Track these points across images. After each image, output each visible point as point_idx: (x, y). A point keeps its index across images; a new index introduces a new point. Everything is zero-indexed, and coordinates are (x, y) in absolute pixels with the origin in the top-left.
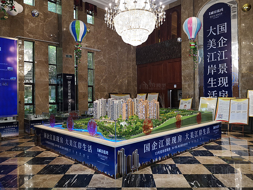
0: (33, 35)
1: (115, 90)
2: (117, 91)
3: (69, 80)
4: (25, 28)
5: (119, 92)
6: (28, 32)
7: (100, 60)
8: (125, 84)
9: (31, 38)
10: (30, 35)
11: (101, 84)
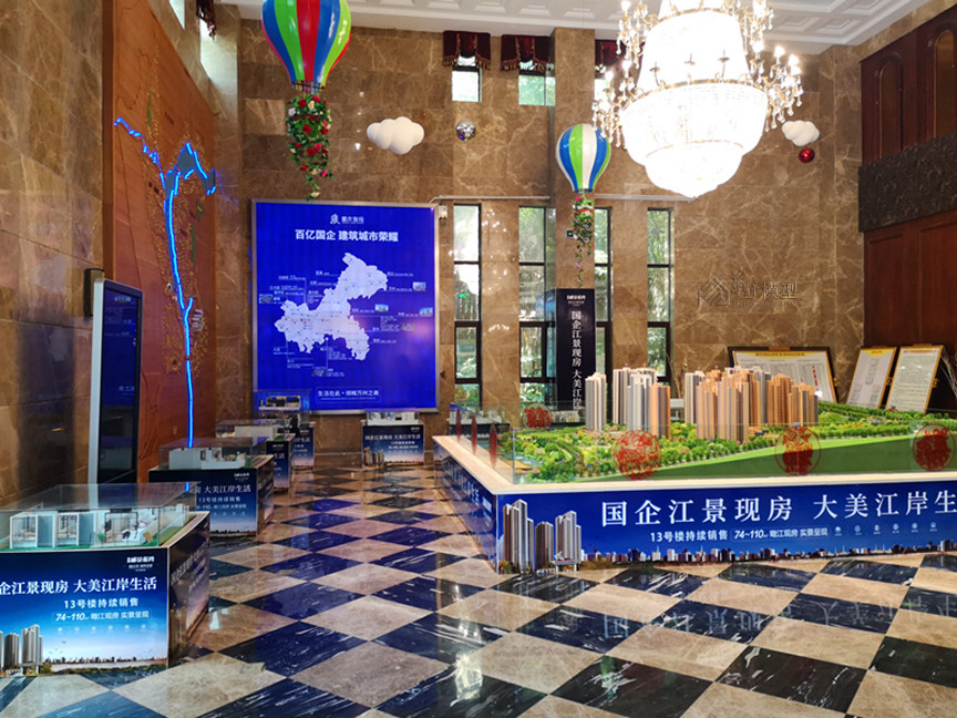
0: (476, 185)
1: (760, 336)
2: (768, 337)
3: (577, 309)
4: (456, 170)
5: (782, 341)
6: (463, 179)
7: (697, 233)
8: (810, 310)
10: (469, 187)
11: (701, 317)
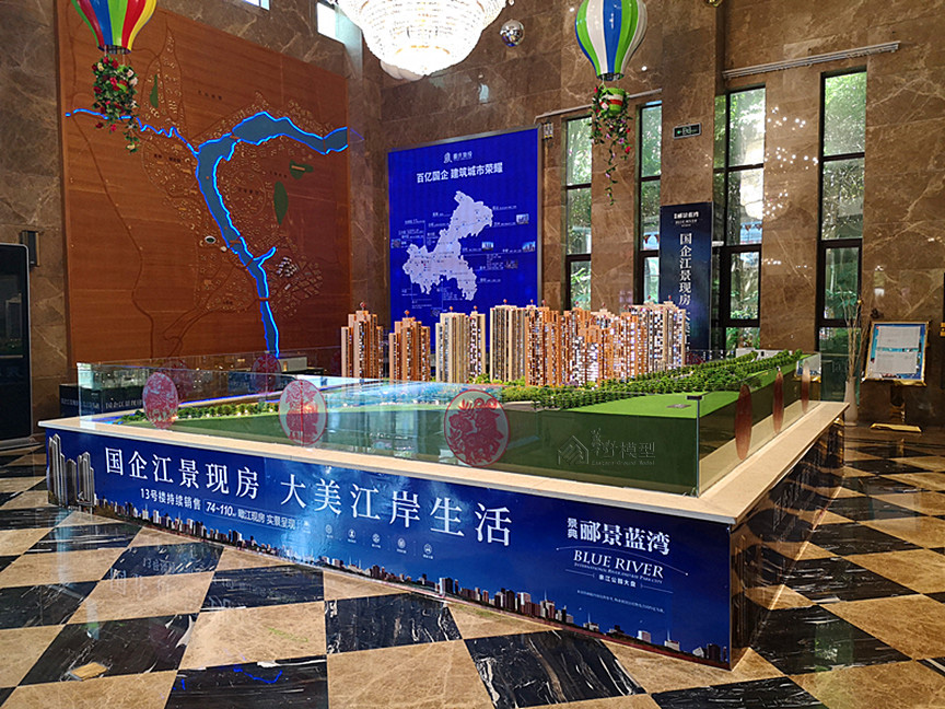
0: (586, 92)
3: (686, 231)
4: (564, 78)
6: (571, 88)
7: (908, 95)
9: (583, 104)
10: (577, 96)
11: (911, 227)
